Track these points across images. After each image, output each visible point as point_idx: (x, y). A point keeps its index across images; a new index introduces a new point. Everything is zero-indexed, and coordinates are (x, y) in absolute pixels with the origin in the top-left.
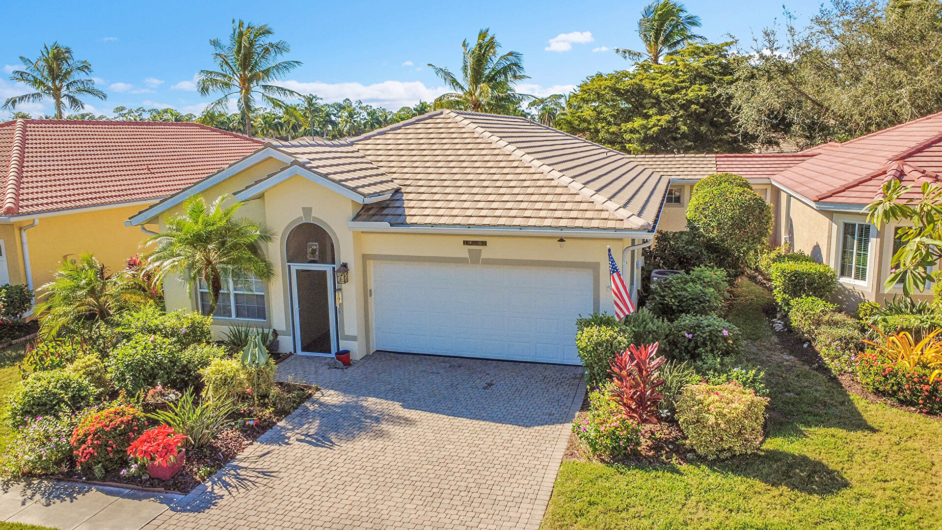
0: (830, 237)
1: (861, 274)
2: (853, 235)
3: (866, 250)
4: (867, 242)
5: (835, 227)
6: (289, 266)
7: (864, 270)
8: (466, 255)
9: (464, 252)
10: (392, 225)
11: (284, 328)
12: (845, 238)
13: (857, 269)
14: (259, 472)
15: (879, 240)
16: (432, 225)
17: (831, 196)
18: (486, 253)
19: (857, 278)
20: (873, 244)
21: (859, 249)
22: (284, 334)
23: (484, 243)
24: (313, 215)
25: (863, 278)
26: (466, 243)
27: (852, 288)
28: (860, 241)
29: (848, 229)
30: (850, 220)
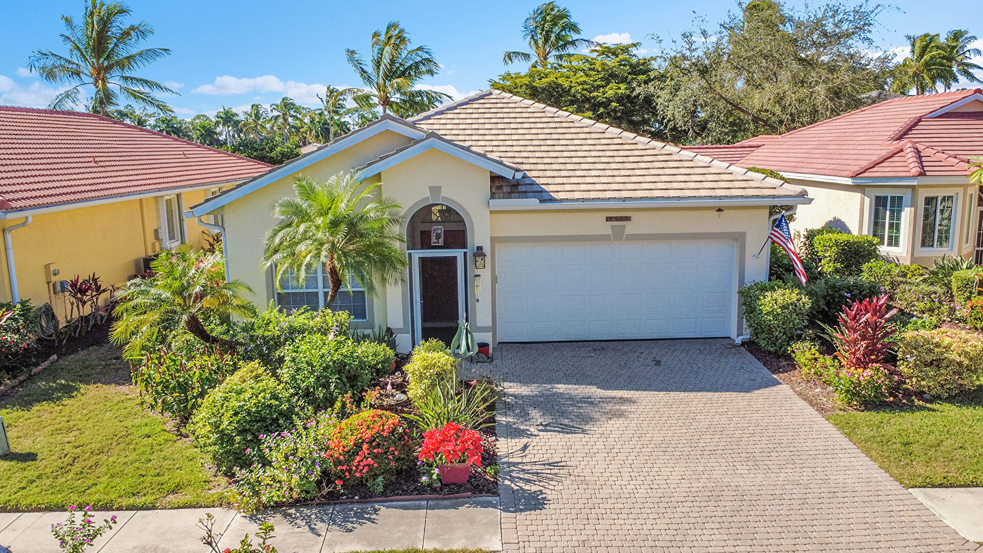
0: (862, 210)
1: (894, 241)
2: (885, 206)
3: (899, 219)
4: (899, 212)
5: (867, 200)
6: (410, 255)
7: (897, 238)
8: (608, 231)
9: (606, 228)
10: (541, 201)
11: (400, 325)
12: (877, 211)
13: (890, 237)
14: (544, 465)
15: (913, 209)
16: (583, 200)
17: (864, 172)
18: (630, 228)
19: (890, 244)
20: (907, 215)
21: (892, 218)
22: (401, 331)
23: (628, 219)
24: (442, 195)
25: (897, 244)
26: (609, 219)
27: (886, 254)
28: (892, 212)
29: (880, 202)
30: (881, 193)
